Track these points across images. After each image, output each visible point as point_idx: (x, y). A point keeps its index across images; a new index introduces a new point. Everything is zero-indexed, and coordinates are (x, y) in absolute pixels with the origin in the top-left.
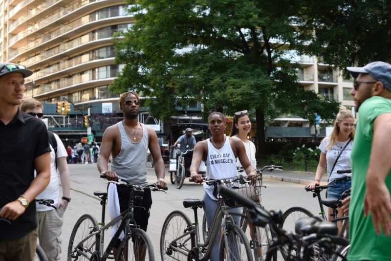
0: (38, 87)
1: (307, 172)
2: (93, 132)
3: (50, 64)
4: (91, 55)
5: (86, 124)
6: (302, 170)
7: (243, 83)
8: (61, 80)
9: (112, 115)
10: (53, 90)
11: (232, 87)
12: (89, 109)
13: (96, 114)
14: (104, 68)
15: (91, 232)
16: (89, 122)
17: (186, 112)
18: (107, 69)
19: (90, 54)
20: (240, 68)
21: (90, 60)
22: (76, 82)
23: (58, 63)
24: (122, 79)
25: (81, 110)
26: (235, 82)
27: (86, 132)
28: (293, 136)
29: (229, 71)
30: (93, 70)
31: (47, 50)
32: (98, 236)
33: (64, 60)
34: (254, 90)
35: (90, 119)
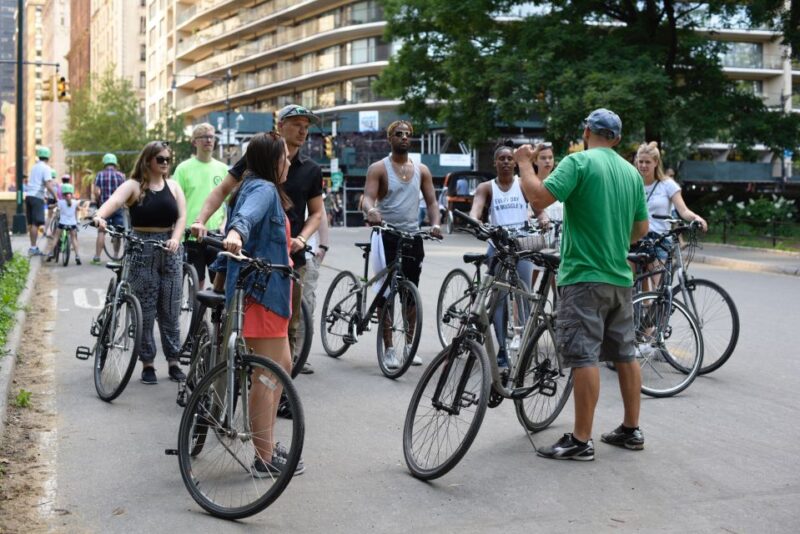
0: (234, 78)
1: (726, 245)
2: (342, 167)
3: (259, 34)
4: (338, 17)
5: (329, 152)
6: (717, 242)
7: (614, 81)
8: (279, 66)
9: (379, 135)
10: (265, 85)
11: (594, 88)
12: (334, 124)
13: (348, 133)
14: (363, 44)
15: (351, 291)
16: (334, 148)
17: (522, 131)
18: (368, 44)
19: (335, 14)
20: (611, 52)
21: (337, 26)
22: (308, 69)
23: (274, 33)
24: (397, 70)
25: (319, 126)
26: (603, 79)
27: (329, 167)
28: (736, 181)
29: (591, 57)
30: (342, 46)
31: (253, 7)
32: (359, 295)
33: (286, 26)
34: (635, 94)
35: (336, 143)
